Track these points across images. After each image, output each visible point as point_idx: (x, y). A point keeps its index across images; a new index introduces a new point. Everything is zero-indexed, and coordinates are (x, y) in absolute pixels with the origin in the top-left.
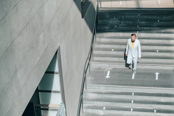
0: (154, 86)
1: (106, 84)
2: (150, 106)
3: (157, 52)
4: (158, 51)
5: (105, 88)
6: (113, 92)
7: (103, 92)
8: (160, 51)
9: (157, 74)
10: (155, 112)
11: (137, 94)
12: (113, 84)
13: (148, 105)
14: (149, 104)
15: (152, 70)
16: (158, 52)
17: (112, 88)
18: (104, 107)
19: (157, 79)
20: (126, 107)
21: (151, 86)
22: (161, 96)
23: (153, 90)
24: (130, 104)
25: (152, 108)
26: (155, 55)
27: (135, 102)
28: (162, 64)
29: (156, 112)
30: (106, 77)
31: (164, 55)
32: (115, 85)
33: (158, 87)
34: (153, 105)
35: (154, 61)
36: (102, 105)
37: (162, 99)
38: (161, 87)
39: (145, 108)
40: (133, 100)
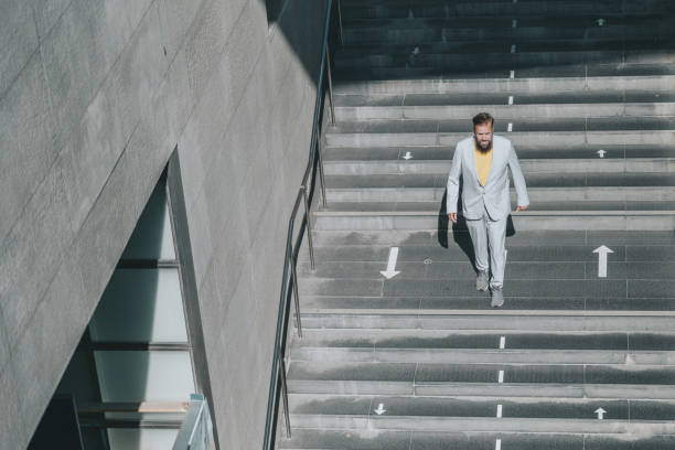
0: (593, 305)
1: (382, 304)
2: (580, 392)
3: (598, 156)
4: (601, 153)
5: (379, 321)
6: (416, 339)
7: (375, 341)
8: (614, 153)
9: (603, 252)
10: (601, 417)
11: (518, 342)
12: (416, 305)
13: (570, 389)
14: (574, 382)
15: (580, 234)
16: (606, 156)
17: (411, 321)
18: (381, 406)
19: (603, 272)
20: (473, 399)
21: (578, 305)
22: (625, 348)
23: (589, 323)
24: (490, 388)
25: (585, 400)
26: (592, 171)
27: (514, 377)
28: (623, 209)
29: (606, 417)
30: (382, 276)
31: (629, 170)
32: (424, 308)
33: (606, 309)
34: (590, 388)
35: (586, 197)
36: (372, 396)
37: (629, 359)
38: (620, 309)
39: (558, 400)
40: (501, 367)
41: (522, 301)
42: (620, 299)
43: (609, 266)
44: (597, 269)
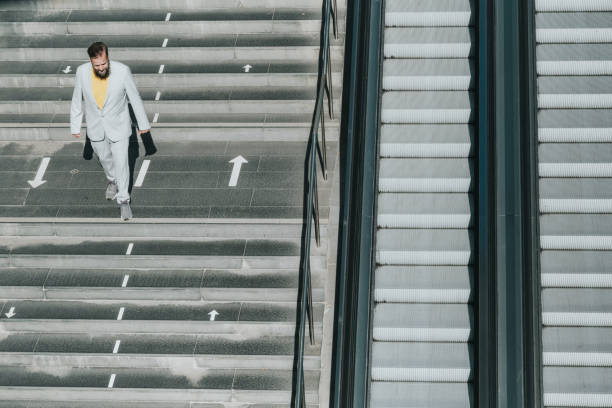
0: (217, 212)
1: (22, 213)
2: (196, 296)
3: (243, 71)
4: (247, 68)
5: (17, 228)
6: (51, 246)
7: (11, 248)
8: (259, 68)
9: (238, 162)
10: (212, 318)
11: (145, 249)
12: (53, 213)
13: (188, 292)
14: (192, 286)
15: (220, 145)
16: (251, 71)
17: (48, 228)
18: (12, 309)
19: (233, 182)
20: (99, 302)
21: (203, 213)
22: (241, 254)
23: (212, 230)
24: (114, 292)
25: (201, 303)
26: (238, 85)
27: (137, 281)
28: (262, 121)
29: (218, 318)
30: (29, 186)
31: (272, 84)
32: (60, 216)
33: (229, 217)
34: (207, 292)
35: (230, 109)
36: (5, 300)
37: (245, 264)
38: (241, 217)
39: (177, 303)
40: (127, 272)
41: (153, 209)
42: (243, 207)
43: (242, 176)
44: (229, 178)
